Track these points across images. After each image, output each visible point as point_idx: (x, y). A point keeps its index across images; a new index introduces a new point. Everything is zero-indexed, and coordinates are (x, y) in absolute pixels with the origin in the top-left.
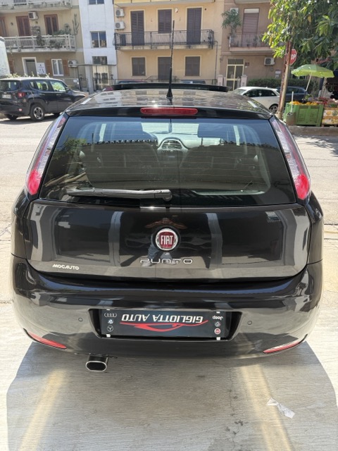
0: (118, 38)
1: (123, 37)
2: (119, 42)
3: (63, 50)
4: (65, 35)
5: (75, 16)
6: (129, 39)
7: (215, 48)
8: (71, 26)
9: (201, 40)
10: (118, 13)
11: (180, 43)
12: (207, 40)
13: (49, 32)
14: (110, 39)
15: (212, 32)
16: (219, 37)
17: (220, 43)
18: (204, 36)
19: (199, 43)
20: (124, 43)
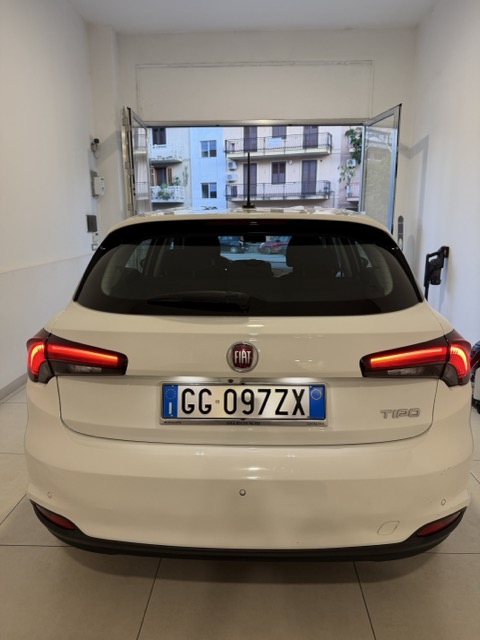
0: (229, 189)
1: (234, 189)
2: (229, 193)
3: (170, 201)
4: (175, 187)
5: (186, 168)
6: (240, 191)
7: (331, 197)
8: (181, 179)
9: (317, 190)
10: (230, 164)
11: (295, 195)
12: (323, 190)
13: (159, 184)
14: (221, 191)
15: (329, 183)
16: (336, 187)
17: (337, 193)
18: (319, 187)
19: (314, 193)
20: (235, 195)
